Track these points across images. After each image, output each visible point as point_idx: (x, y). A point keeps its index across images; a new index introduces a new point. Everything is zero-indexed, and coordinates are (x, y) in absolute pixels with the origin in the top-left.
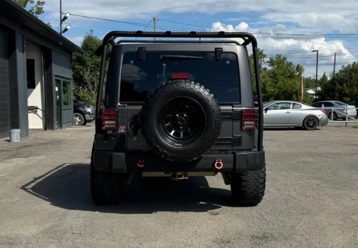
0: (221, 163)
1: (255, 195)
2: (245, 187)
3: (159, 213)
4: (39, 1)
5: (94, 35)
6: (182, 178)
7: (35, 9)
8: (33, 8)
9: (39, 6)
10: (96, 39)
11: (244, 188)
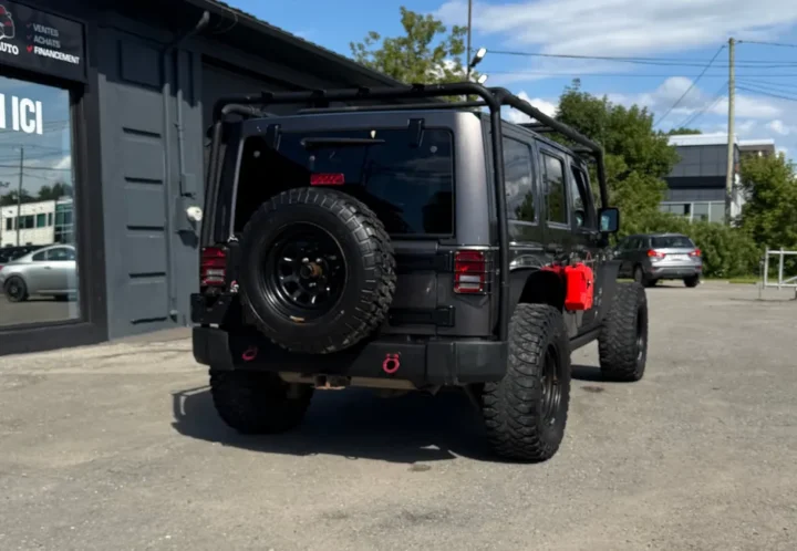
0: (396, 360)
1: (514, 437)
2: (491, 418)
3: (320, 456)
4: (456, 27)
5: (581, 90)
6: (324, 388)
7: (448, 43)
8: (444, 43)
9: (456, 38)
10: (586, 98)
11: (488, 421)
